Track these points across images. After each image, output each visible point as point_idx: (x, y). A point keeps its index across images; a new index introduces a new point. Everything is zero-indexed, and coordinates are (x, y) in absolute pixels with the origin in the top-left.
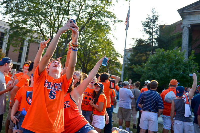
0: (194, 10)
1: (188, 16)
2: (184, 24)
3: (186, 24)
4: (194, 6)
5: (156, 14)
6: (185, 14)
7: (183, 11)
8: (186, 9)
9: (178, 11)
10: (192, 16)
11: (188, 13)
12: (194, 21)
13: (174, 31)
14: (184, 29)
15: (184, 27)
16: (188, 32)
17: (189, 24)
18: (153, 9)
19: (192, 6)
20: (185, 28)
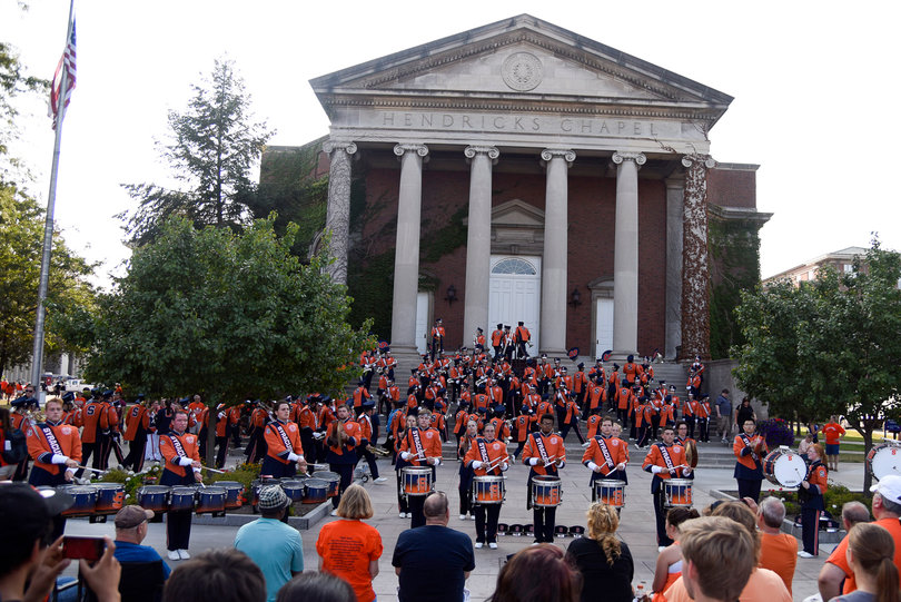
0: (369, 88)
1: (348, 111)
2: (335, 141)
3: (340, 139)
4: (370, 75)
5: (234, 91)
6: (340, 100)
7: (330, 88)
8: (343, 80)
9: (314, 83)
10: (361, 112)
11: (349, 99)
12: (372, 132)
13: (313, 172)
14: (335, 161)
15: (334, 150)
16: (348, 173)
17: (351, 139)
18: (220, 66)
19: (363, 74)
20: (339, 154)
